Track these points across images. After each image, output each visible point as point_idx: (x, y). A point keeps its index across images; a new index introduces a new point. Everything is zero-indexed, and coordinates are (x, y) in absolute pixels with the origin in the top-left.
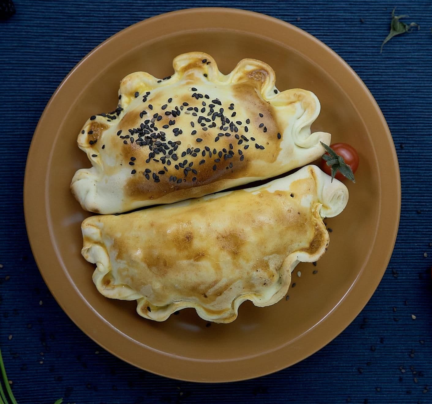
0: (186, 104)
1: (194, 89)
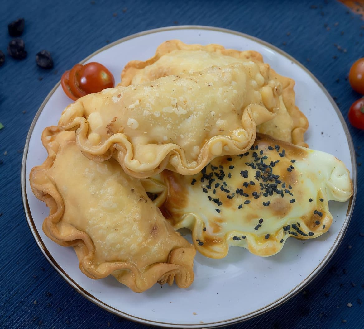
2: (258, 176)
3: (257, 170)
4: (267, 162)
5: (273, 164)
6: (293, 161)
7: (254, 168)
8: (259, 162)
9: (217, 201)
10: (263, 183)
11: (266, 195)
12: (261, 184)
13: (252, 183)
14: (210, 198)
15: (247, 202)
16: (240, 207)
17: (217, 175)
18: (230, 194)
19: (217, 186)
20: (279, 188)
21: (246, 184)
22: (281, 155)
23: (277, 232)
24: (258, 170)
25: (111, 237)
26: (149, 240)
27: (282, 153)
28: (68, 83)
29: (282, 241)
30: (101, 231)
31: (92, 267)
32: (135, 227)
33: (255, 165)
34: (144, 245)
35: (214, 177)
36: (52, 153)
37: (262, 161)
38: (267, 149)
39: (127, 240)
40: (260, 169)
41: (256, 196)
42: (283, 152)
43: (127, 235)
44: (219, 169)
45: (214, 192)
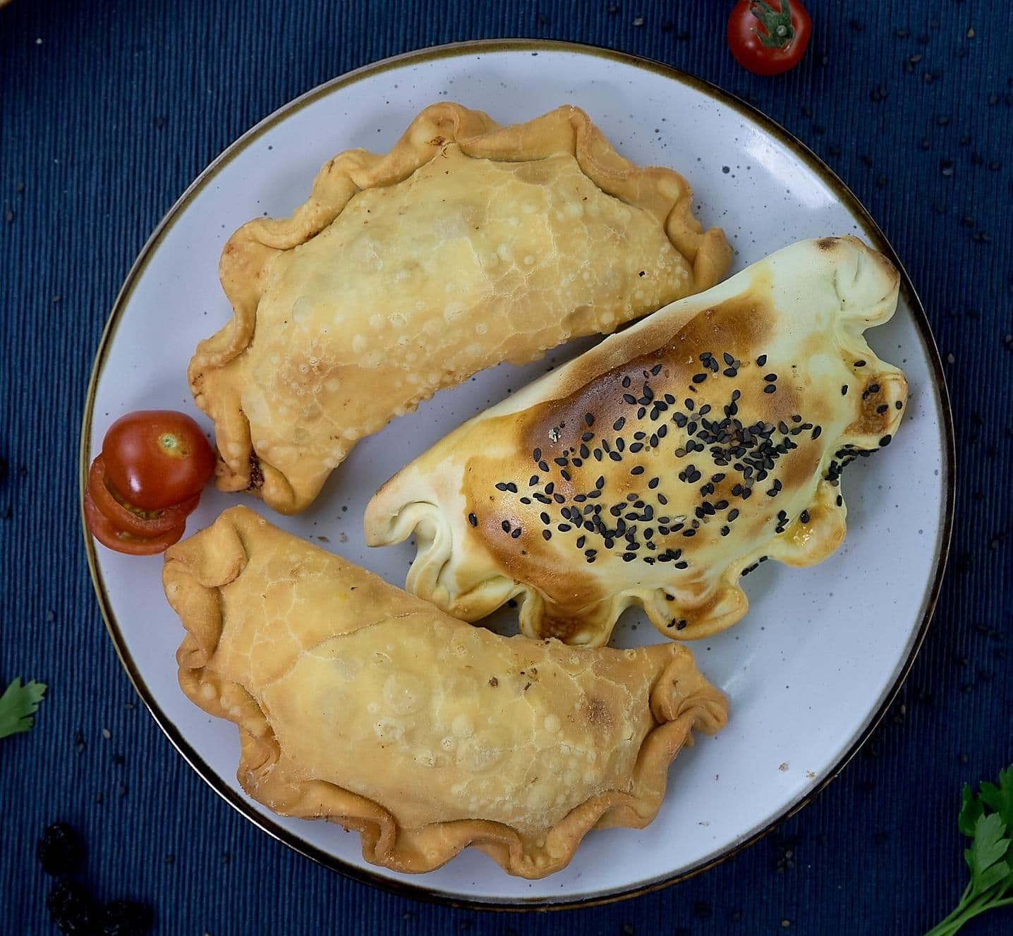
0: (689, 533)
1: (683, 565)
2: (720, 456)
3: (708, 447)
4: (716, 416)
5: (731, 410)
6: (762, 361)
7: (699, 448)
8: (700, 428)
9: (668, 556)
10: (740, 461)
11: (762, 475)
12: (738, 467)
13: (719, 477)
14: (649, 560)
15: (734, 514)
16: (725, 531)
17: (633, 516)
18: (687, 526)
19: (649, 533)
20: (777, 439)
21: (706, 490)
22: (731, 373)
23: (819, 495)
24: (710, 446)
25: (537, 797)
26: (607, 737)
27: (728, 367)
28: (114, 528)
29: (839, 502)
30: (508, 807)
31: (540, 862)
32: (565, 746)
33: (699, 441)
34: (606, 755)
35: (630, 523)
36: (256, 727)
37: (705, 422)
38: (694, 385)
39: (569, 779)
40: (714, 439)
41: (743, 492)
42: (729, 359)
43: (563, 770)
44: (631, 504)
45: (652, 546)
